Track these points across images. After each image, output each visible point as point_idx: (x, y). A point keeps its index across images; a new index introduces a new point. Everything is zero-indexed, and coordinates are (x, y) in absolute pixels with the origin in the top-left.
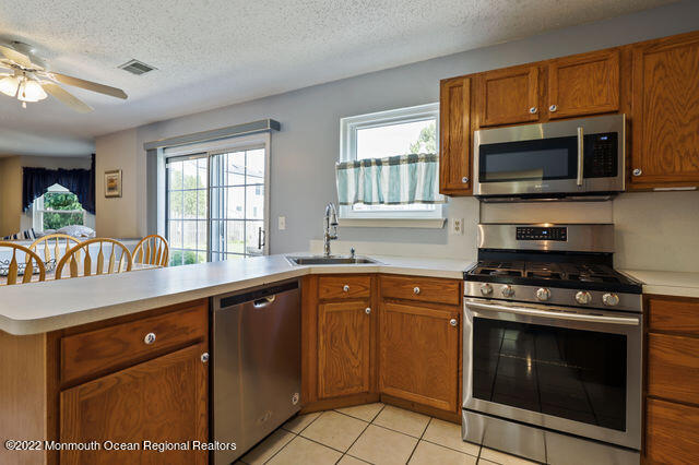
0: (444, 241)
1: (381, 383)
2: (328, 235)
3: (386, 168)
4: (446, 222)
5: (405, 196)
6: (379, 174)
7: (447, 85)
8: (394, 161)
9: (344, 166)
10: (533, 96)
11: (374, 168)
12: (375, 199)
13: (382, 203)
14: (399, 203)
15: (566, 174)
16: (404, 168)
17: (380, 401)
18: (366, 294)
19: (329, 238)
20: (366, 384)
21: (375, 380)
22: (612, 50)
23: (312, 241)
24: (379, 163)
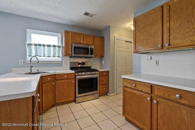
0: (62, 66)
1: (56, 100)
2: (31, 66)
3: (46, 47)
4: (62, 62)
5: (52, 55)
6: (44, 48)
7: (66, 32)
8: (49, 46)
9: (30, 45)
10: (82, 39)
11: (42, 47)
12: (42, 55)
13: (45, 56)
14: (50, 57)
15: (87, 54)
16: (52, 48)
17: (54, 106)
18: (53, 80)
19: (31, 67)
20: (53, 102)
21: (55, 100)
22: (92, 35)
23: (13, 68)
24: (44, 45)
